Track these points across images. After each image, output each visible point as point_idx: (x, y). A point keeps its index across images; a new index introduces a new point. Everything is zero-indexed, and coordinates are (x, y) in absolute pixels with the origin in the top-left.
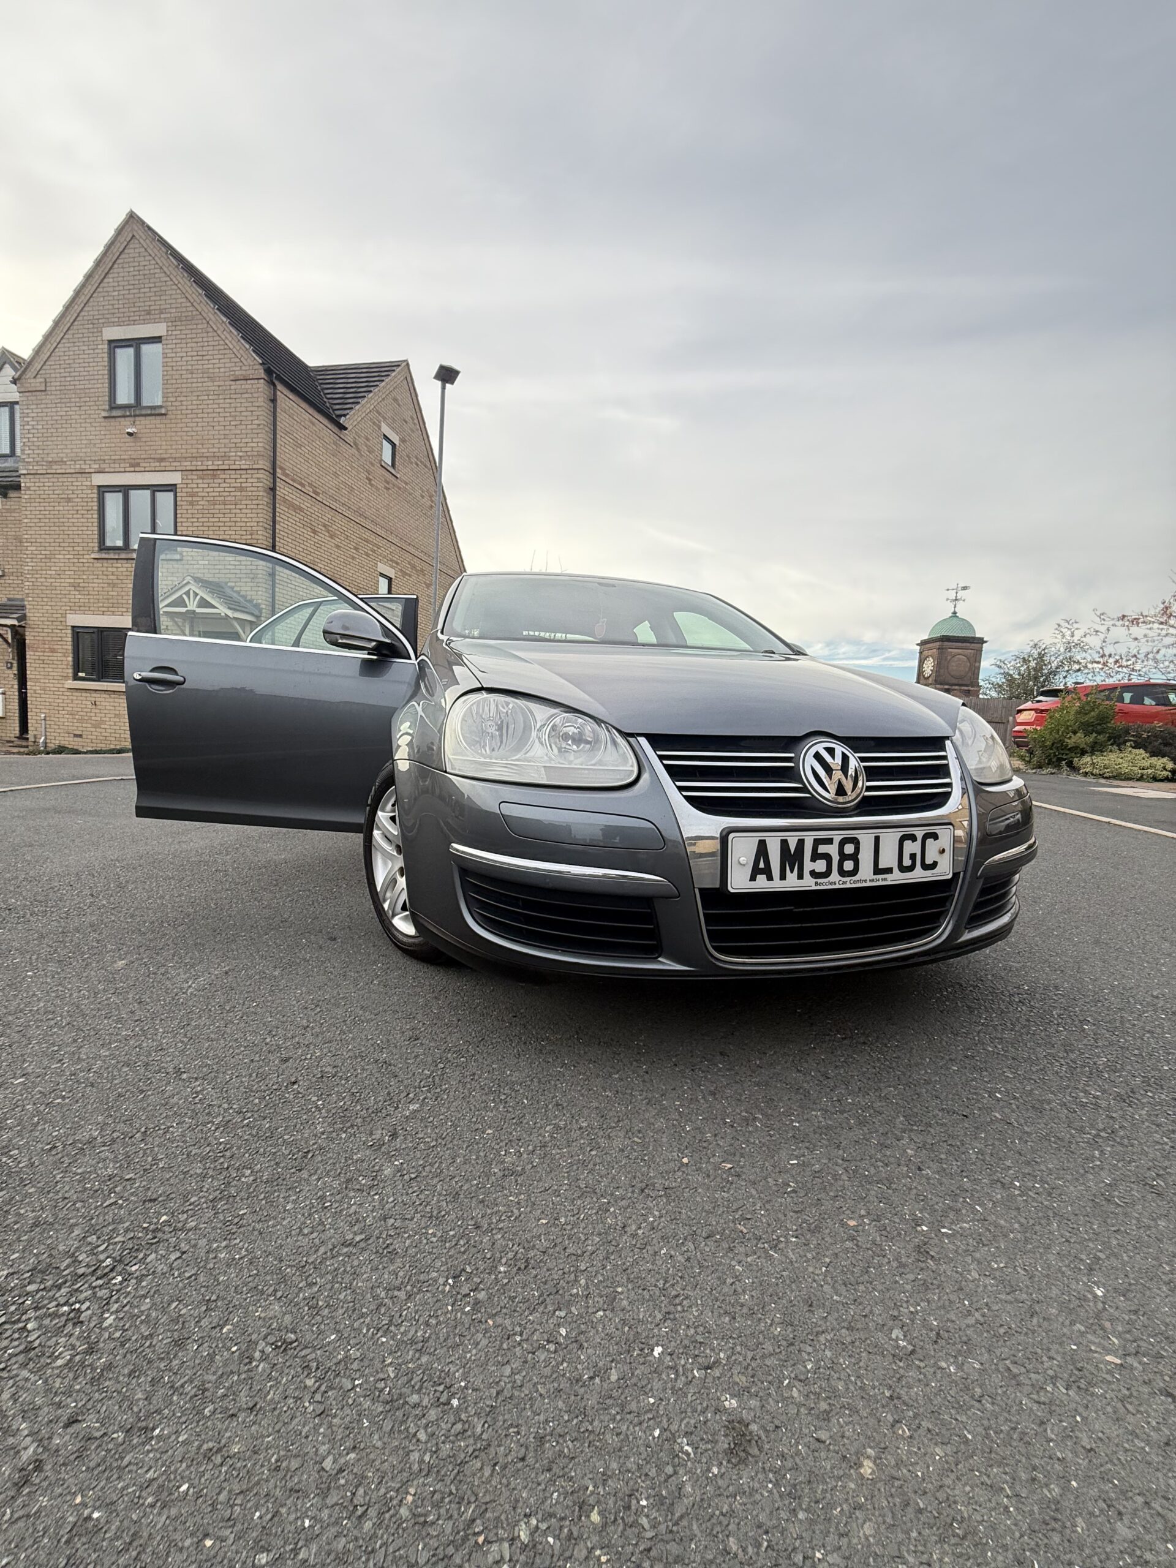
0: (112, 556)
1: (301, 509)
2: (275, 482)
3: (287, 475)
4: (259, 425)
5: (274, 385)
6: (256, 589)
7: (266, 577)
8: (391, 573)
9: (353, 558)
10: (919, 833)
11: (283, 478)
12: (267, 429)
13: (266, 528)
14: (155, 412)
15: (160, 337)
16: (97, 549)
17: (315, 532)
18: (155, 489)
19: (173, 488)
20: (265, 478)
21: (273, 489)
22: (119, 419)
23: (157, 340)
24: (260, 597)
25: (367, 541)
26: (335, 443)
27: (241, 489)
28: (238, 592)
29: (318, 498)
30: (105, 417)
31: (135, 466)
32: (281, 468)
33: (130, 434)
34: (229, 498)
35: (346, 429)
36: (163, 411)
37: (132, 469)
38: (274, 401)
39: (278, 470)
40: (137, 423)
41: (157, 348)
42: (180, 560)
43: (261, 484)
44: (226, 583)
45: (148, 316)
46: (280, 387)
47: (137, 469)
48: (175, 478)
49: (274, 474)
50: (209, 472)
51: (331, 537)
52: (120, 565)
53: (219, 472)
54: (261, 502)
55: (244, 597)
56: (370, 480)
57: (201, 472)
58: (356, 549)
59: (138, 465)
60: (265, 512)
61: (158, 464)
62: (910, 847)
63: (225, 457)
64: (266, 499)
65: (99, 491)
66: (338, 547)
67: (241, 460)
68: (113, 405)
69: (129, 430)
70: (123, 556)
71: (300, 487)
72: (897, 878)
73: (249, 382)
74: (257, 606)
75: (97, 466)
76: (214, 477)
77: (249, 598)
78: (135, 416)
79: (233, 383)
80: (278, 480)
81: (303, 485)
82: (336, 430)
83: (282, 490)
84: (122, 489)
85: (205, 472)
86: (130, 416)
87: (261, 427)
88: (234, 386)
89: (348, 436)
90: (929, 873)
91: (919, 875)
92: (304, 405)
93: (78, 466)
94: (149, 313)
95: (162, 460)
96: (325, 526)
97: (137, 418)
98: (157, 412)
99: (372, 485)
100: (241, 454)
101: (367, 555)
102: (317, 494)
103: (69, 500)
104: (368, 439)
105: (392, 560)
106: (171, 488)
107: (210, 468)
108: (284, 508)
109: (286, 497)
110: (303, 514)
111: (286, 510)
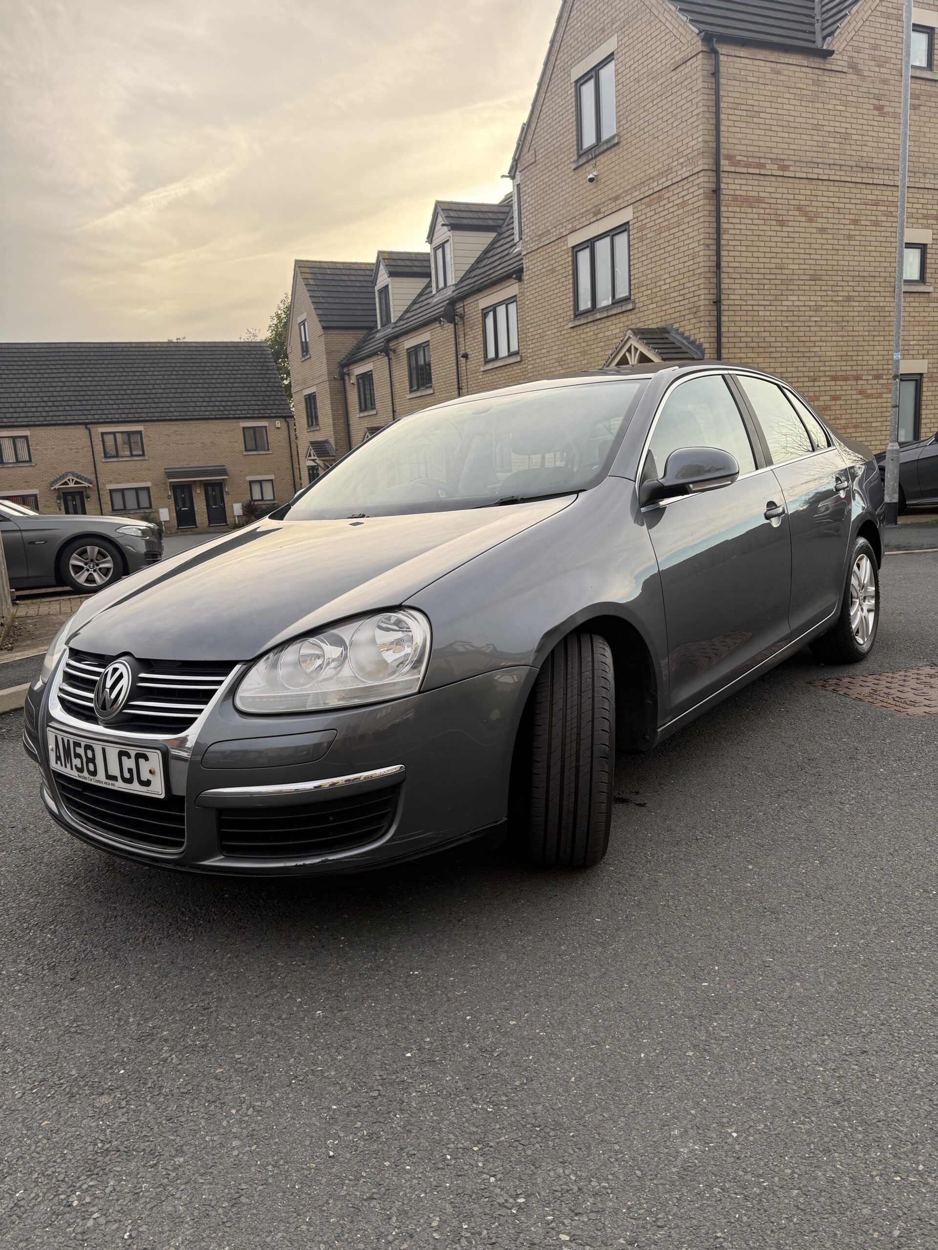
0: (583, 321)
1: (760, 200)
2: (718, 182)
3: (737, 164)
4: (698, 115)
5: (714, 52)
6: (697, 325)
7: (710, 308)
8: (924, 236)
9: (850, 237)
10: (133, 752)
11: (732, 169)
12: (707, 115)
13: (708, 245)
14: (613, 144)
15: (612, 54)
16: (572, 317)
17: (782, 223)
18: (613, 233)
19: (627, 226)
20: (704, 181)
21: (716, 191)
22: (584, 167)
23: (610, 58)
24: (702, 335)
25: (876, 203)
26: (816, 83)
27: (684, 204)
28: (682, 334)
29: (787, 174)
30: (575, 169)
31: (597, 214)
32: (730, 158)
33: (591, 180)
34: (673, 221)
35: (831, 53)
36: (616, 141)
37: (595, 219)
38: (715, 74)
39: (724, 162)
40: (598, 163)
41: (611, 67)
42: (633, 309)
43: (701, 191)
44: (672, 325)
45: (603, 34)
46: (723, 49)
47: (599, 216)
48: (626, 216)
49: (717, 171)
50: (655, 196)
51: (810, 220)
52: (588, 330)
53: (663, 192)
54: (701, 214)
55: (687, 338)
56: (879, 108)
57: (647, 200)
58: (855, 222)
59: (598, 212)
60: (707, 225)
61: (614, 204)
62: (129, 763)
63: (670, 169)
64: (708, 208)
65: (573, 251)
66: (822, 230)
67: (682, 168)
68: (581, 152)
69: (591, 176)
70: (590, 319)
71: (757, 171)
72: (120, 786)
73: (688, 63)
74: (700, 347)
75: (570, 226)
76: (660, 199)
77: (692, 338)
78: (596, 156)
79: (674, 73)
80: (722, 175)
81: (762, 166)
82: (817, 62)
83: (730, 186)
84: (589, 243)
85: (652, 197)
86: (592, 159)
87: (701, 116)
88: (675, 76)
89: (838, 61)
90: (144, 789)
91: (135, 788)
92: (761, 54)
93: (558, 232)
94: (603, 30)
95: (616, 198)
96: (799, 208)
97: (598, 159)
98: (612, 143)
99: (883, 114)
100: (681, 160)
101: (876, 223)
102: (785, 168)
103: (553, 270)
104: (875, 47)
105: (925, 217)
106: (624, 228)
107: (656, 189)
108: (734, 209)
109: (738, 193)
110: (764, 205)
111: (738, 209)
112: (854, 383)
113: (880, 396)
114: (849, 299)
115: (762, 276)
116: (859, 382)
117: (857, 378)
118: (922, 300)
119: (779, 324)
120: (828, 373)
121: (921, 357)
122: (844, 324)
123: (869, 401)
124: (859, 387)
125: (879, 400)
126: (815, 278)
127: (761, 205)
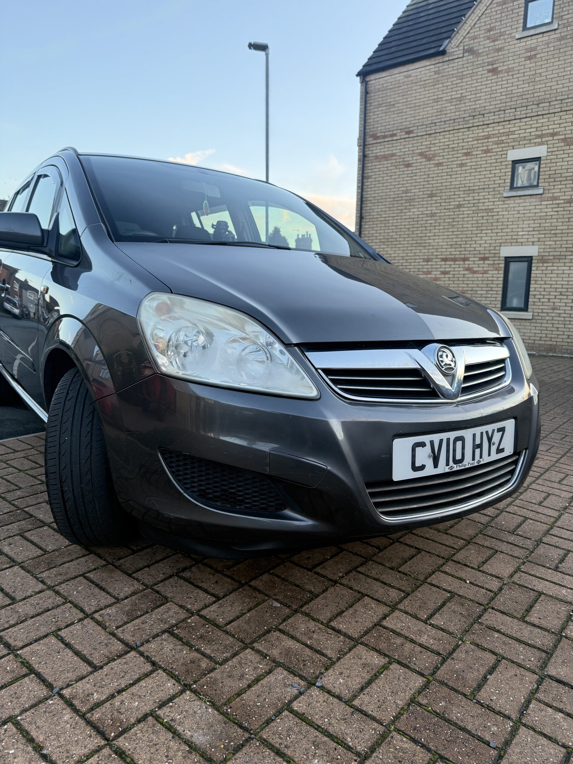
1: (393, 155)
3: (378, 138)
9: (462, 165)
11: (375, 142)
17: (408, 166)
26: (437, 73)
29: (412, 135)
32: (374, 136)
39: (369, 139)
51: (430, 160)
58: (467, 154)
71: (391, 139)
80: (367, 146)
81: (394, 135)
83: (374, 151)
89: (453, 53)
96: (421, 154)
99: (496, 73)
101: (487, 151)
102: (411, 132)
105: (541, 136)
108: (376, 164)
109: (378, 154)
110: (396, 158)
111: (378, 163)
112: (462, 263)
113: (486, 272)
114: (459, 206)
115: (392, 200)
116: (466, 262)
117: (465, 259)
118: (534, 200)
119: (403, 227)
120: (439, 257)
121: (531, 243)
122: (454, 223)
123: (475, 275)
124: (467, 266)
125: (485, 275)
126: (431, 196)
127: (393, 158)
